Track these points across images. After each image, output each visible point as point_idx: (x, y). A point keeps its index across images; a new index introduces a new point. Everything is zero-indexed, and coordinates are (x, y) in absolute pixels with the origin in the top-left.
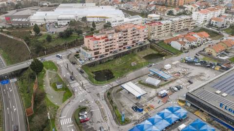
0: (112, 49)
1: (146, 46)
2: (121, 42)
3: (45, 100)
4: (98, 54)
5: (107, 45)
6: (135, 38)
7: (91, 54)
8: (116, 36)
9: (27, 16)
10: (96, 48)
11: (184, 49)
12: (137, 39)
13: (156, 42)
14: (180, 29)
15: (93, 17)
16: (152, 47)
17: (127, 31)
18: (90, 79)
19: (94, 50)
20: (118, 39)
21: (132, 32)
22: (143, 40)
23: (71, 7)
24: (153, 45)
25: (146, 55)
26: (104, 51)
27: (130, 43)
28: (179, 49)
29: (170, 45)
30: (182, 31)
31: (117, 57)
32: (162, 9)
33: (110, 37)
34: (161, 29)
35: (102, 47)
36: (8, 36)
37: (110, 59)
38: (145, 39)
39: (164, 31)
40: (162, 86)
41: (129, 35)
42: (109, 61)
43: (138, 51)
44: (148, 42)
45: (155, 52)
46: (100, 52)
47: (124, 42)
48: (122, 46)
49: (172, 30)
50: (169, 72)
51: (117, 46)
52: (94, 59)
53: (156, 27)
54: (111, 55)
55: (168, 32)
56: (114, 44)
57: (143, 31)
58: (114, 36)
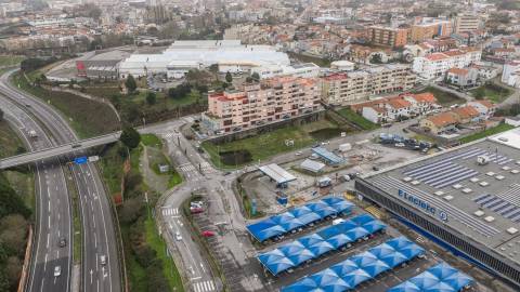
0: (255, 117)
1: (317, 115)
2: (272, 106)
3: (141, 185)
4: (231, 124)
5: (247, 110)
6: (297, 100)
7: (218, 125)
8: (263, 95)
9: (114, 63)
10: (227, 113)
11: (384, 121)
12: (299, 103)
13: (337, 109)
14: (385, 88)
15: (230, 65)
16: (327, 118)
17: (281, 88)
18: (213, 161)
19: (224, 117)
20: (265, 100)
21: (290, 90)
22: (312, 104)
23: (194, 47)
24: (330, 113)
25: (315, 130)
26: (241, 120)
27: (287, 109)
28: (376, 122)
29: (361, 115)
30: (389, 91)
31: (262, 130)
32: (362, 52)
33: (252, 97)
34: (346, 86)
35: (237, 113)
36: (83, 95)
37: (250, 134)
38: (315, 102)
39: (353, 91)
40: (326, 173)
41: (286, 95)
42: (249, 137)
43: (302, 122)
44: (321, 109)
45: (331, 126)
46: (234, 121)
47: (277, 106)
48: (273, 114)
49: (370, 88)
50: (346, 155)
51: (263, 113)
52: (223, 132)
53: (338, 83)
54: (253, 127)
55: (361, 91)
56: (259, 109)
57: (312, 89)
58: (259, 96)
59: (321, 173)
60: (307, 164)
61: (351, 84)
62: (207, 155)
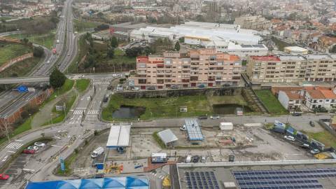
0: (169, 81)
1: (234, 89)
2: (188, 74)
4: (145, 82)
5: (162, 74)
6: (214, 73)
7: (133, 81)
8: (178, 63)
10: (143, 73)
11: (296, 109)
12: (219, 75)
13: (254, 88)
15: (193, 38)
16: (243, 94)
17: (198, 59)
18: (104, 111)
20: (180, 67)
21: (207, 62)
22: (230, 79)
24: (246, 90)
26: (155, 81)
27: (203, 79)
28: (286, 107)
29: (277, 98)
31: (171, 94)
32: (327, 42)
33: (168, 63)
34: (274, 68)
35: (152, 74)
37: (161, 95)
38: (235, 78)
41: (203, 66)
42: (158, 97)
43: (215, 94)
44: (241, 85)
46: (148, 81)
47: (193, 75)
48: (188, 81)
49: (303, 74)
50: (220, 134)
51: (178, 79)
52: (137, 88)
53: (264, 63)
54: (167, 89)
55: (291, 76)
56: (174, 74)
57: (232, 64)
58: (174, 63)
61: (279, 66)
62: (106, 105)
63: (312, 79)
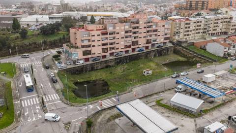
0: (113, 48)
1: (167, 49)
2: (129, 39)
4: (90, 54)
5: (105, 42)
6: (151, 36)
7: (78, 55)
8: (121, 28)
10: (86, 43)
11: (229, 55)
12: (153, 37)
13: (184, 45)
14: (215, 32)
16: (176, 52)
17: (138, 22)
19: (83, 47)
20: (123, 33)
21: (145, 25)
22: (162, 40)
24: (178, 48)
25: (168, 61)
26: (100, 51)
27: (142, 43)
28: (222, 55)
29: (206, 50)
31: (120, 61)
34: (189, 27)
35: (96, 43)
37: (109, 64)
38: (166, 39)
39: (193, 32)
41: (142, 29)
42: (107, 67)
44: (170, 45)
45: (181, 59)
46: (93, 52)
47: (133, 40)
48: (129, 46)
49: (205, 31)
51: (121, 45)
52: (82, 62)
53: (183, 24)
54: (111, 58)
55: (199, 33)
56: (117, 41)
57: (164, 26)
58: (117, 28)
59: (201, 113)
60: (180, 99)
61: (192, 26)
62: (59, 86)
63: (209, 34)
